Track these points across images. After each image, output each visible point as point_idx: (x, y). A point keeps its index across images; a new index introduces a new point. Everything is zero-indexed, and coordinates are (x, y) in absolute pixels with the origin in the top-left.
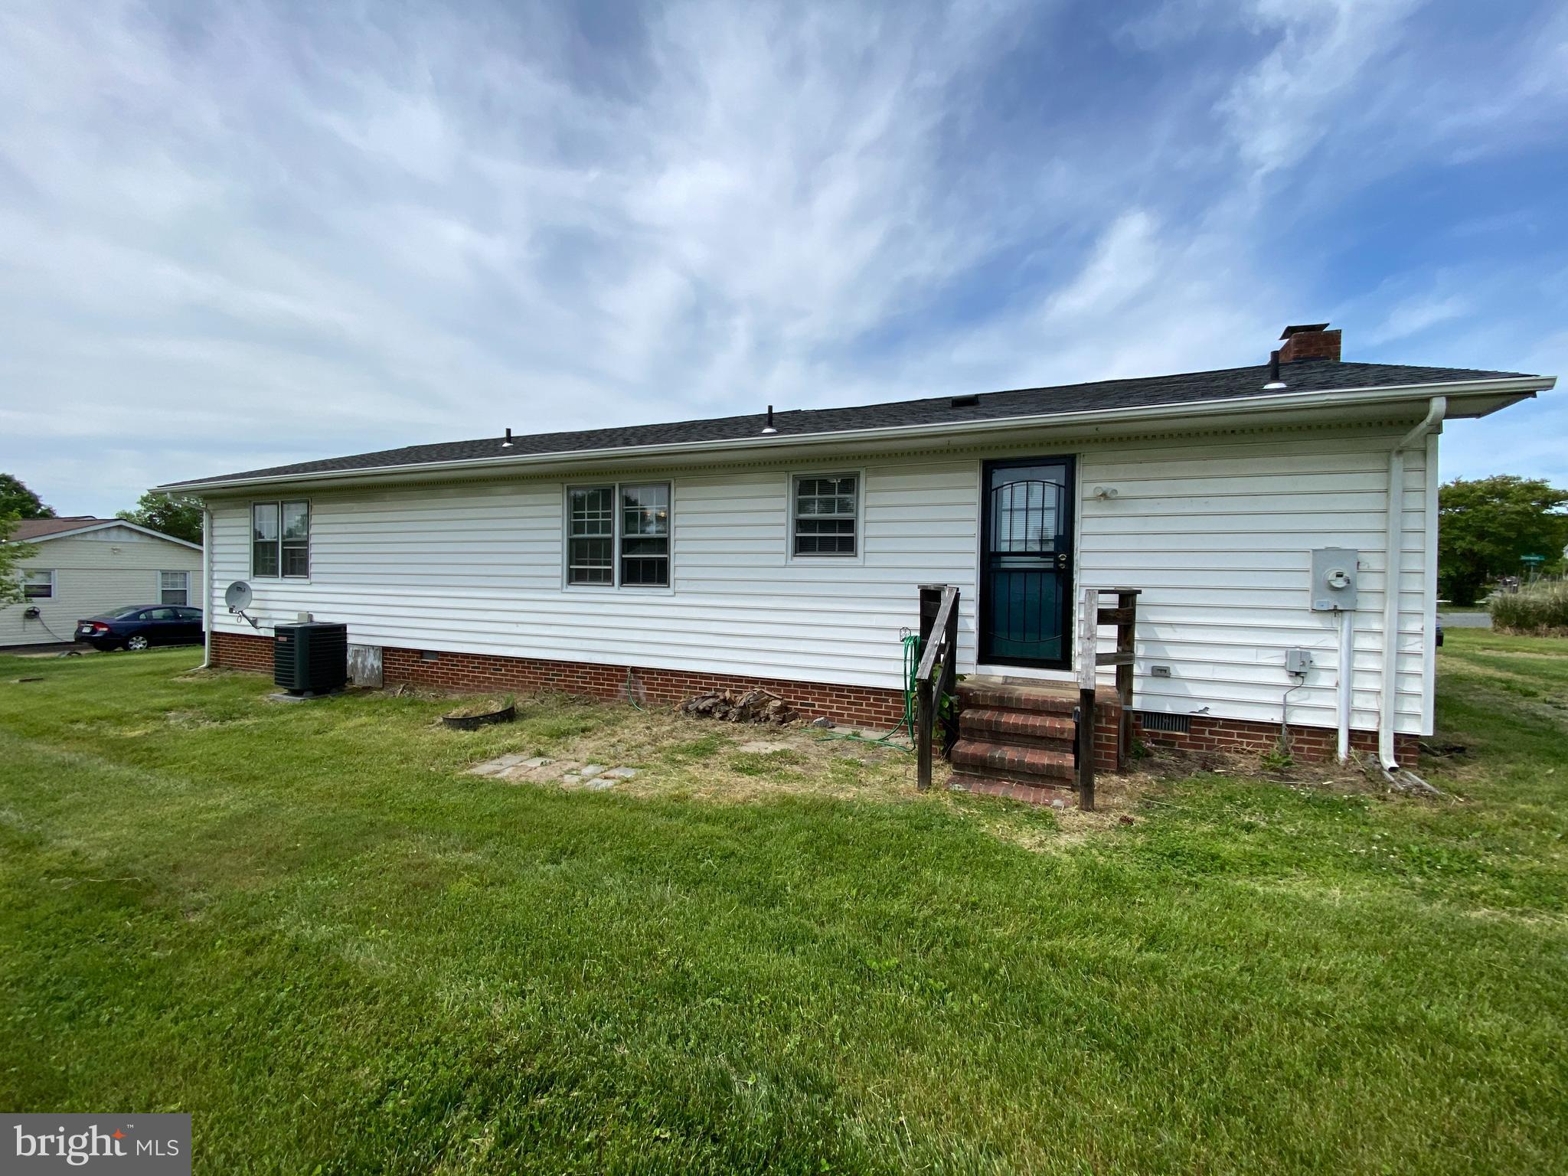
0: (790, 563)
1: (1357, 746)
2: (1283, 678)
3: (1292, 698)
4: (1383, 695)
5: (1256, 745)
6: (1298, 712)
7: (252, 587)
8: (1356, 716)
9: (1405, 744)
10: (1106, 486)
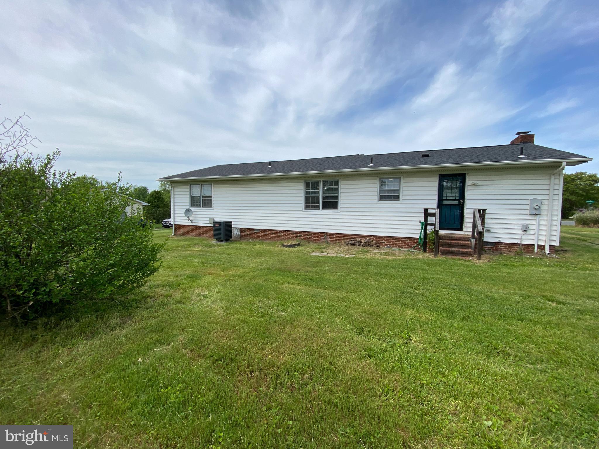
0: (378, 202)
1: (539, 249)
2: (521, 232)
3: (523, 237)
4: (547, 236)
5: (513, 249)
6: (525, 240)
7: (193, 210)
8: (540, 241)
9: (552, 248)
10: (475, 182)
